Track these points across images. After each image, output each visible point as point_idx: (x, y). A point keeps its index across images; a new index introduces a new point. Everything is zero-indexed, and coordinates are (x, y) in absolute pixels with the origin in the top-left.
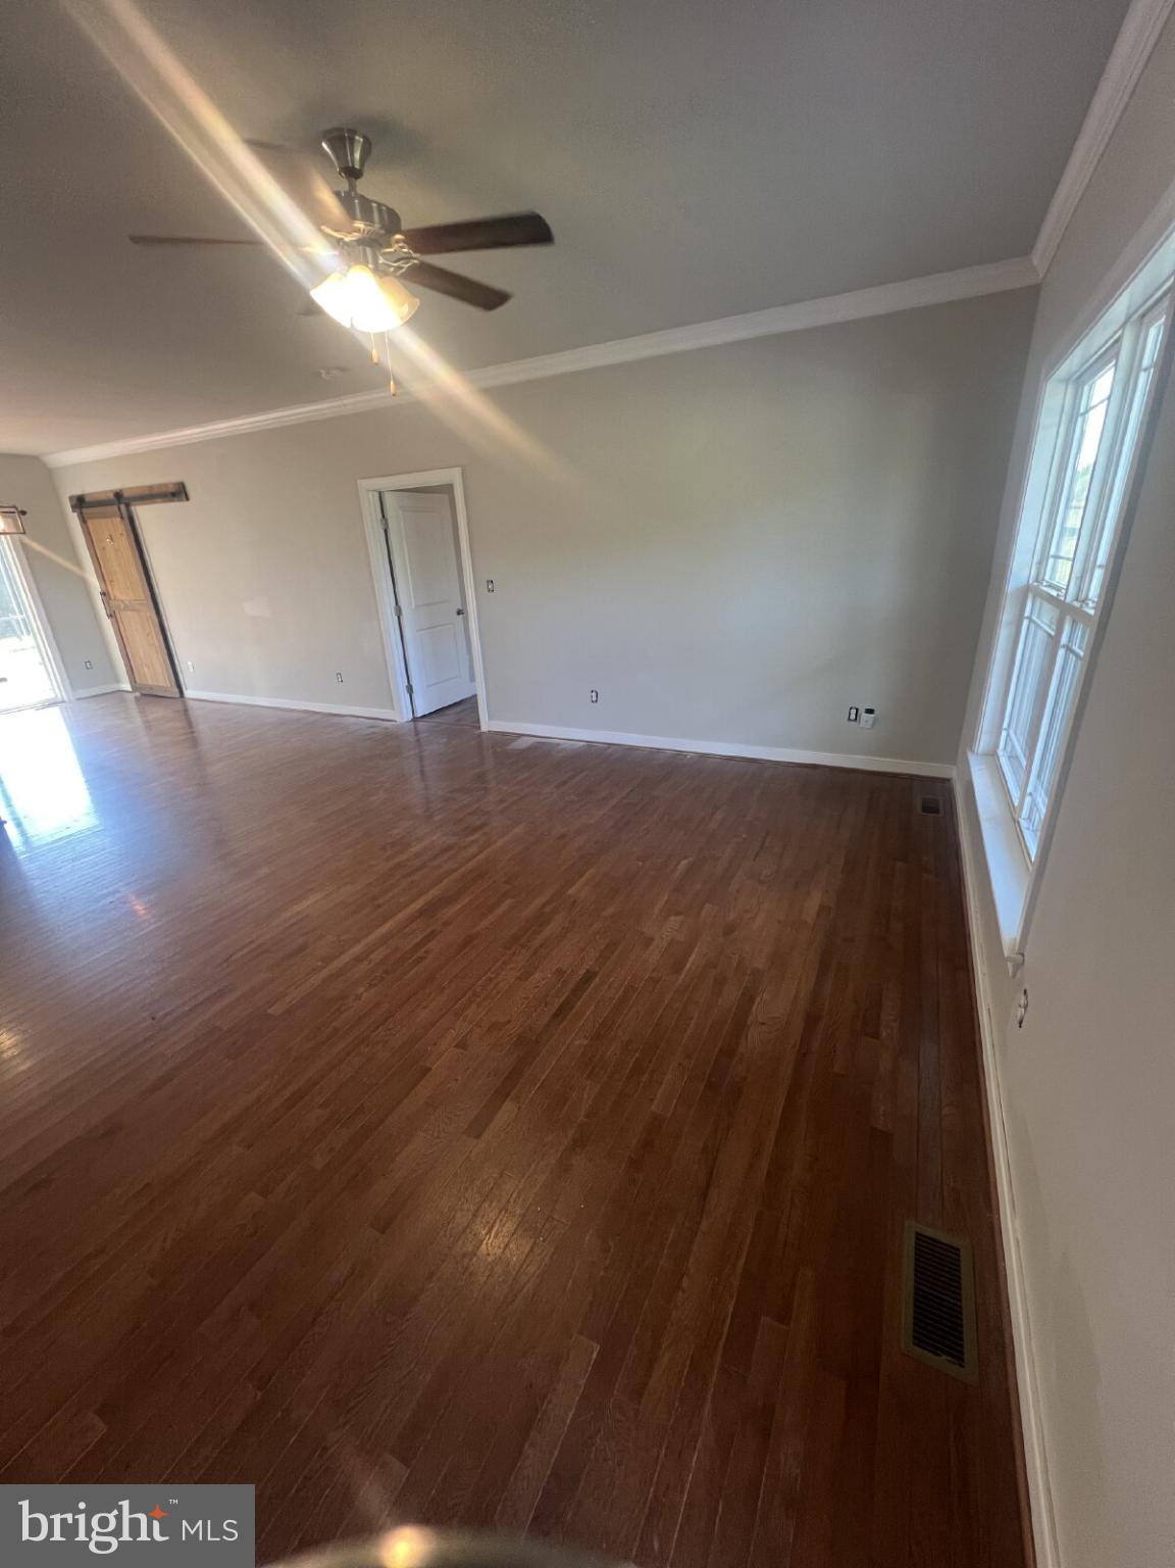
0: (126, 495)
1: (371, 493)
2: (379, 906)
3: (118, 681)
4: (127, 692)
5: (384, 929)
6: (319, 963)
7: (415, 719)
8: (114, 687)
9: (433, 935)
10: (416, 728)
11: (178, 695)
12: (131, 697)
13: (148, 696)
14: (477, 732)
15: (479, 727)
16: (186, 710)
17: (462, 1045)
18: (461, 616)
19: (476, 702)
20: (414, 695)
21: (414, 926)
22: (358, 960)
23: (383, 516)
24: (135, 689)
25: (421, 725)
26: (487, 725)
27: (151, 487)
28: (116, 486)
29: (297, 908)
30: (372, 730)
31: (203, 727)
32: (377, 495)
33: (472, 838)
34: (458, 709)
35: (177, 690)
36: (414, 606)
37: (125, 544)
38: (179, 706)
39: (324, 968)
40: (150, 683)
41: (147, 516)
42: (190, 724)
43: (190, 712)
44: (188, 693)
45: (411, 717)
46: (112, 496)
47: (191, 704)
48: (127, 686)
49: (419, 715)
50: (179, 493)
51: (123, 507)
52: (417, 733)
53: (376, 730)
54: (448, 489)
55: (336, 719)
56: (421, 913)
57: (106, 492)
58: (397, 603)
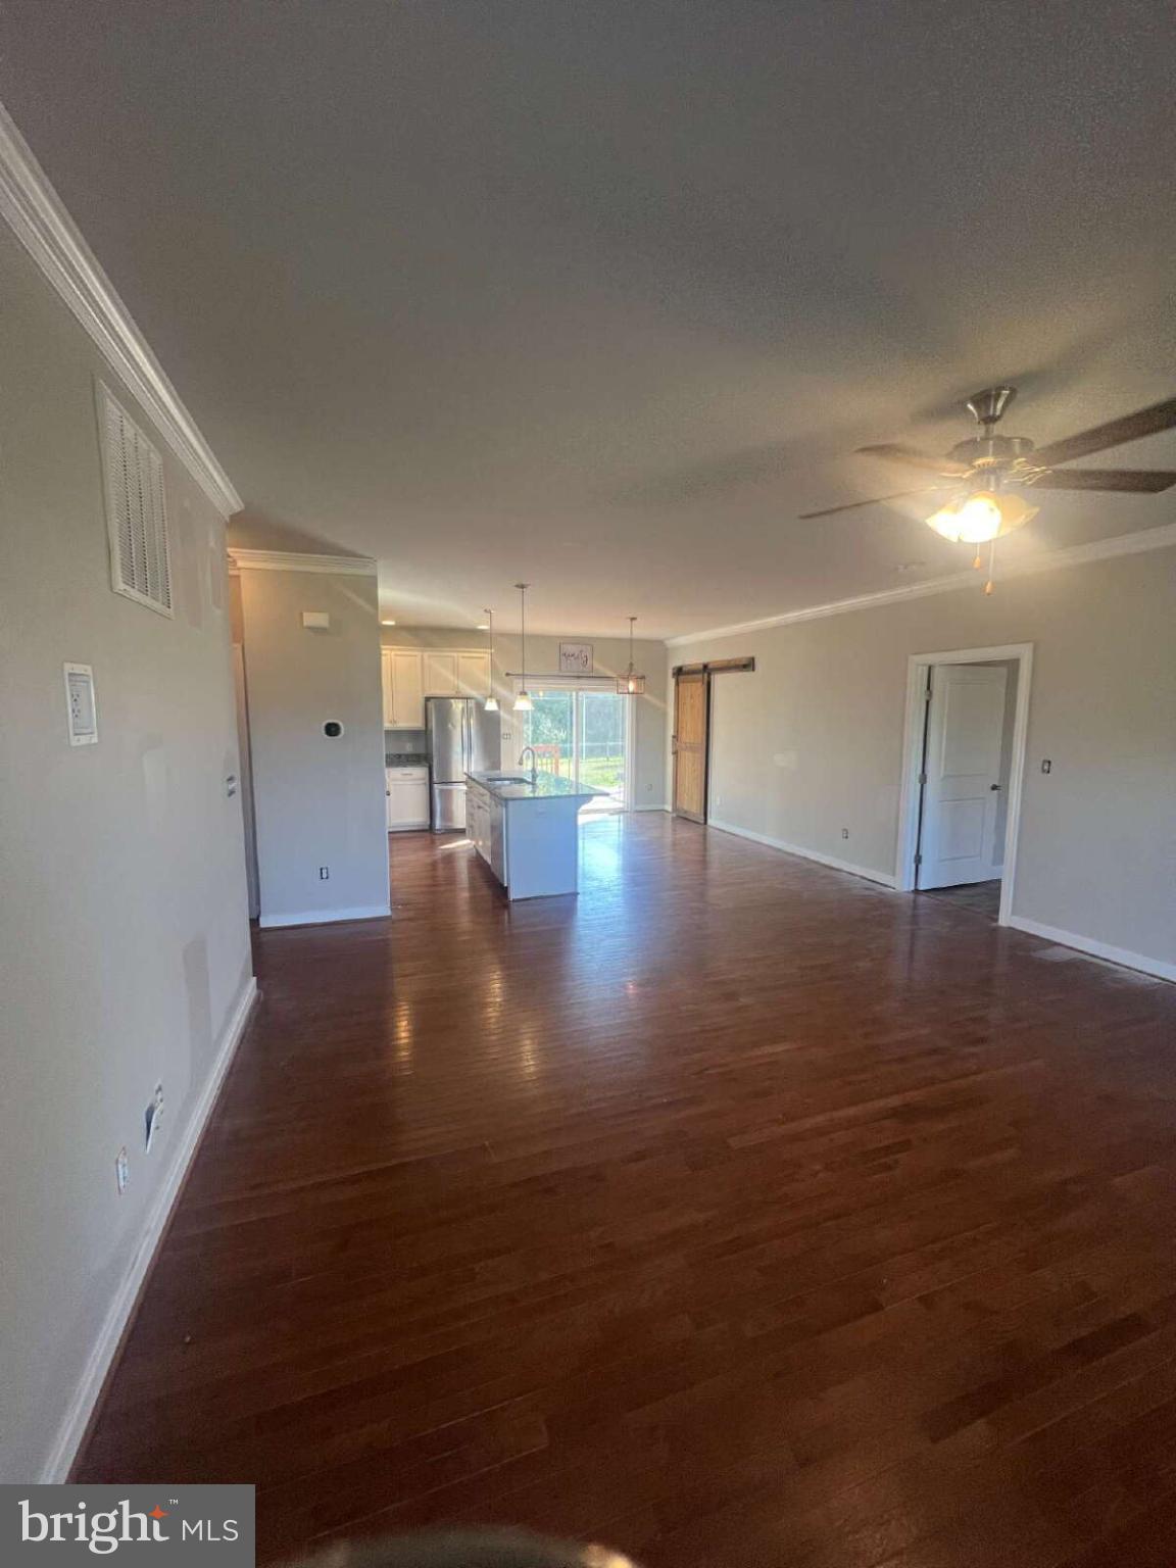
0: (710, 666)
1: (920, 668)
2: (850, 1083)
3: (664, 802)
4: (667, 812)
5: (852, 1111)
6: (780, 1116)
7: (916, 891)
8: (660, 807)
9: (905, 1145)
10: (915, 901)
11: (702, 822)
12: (670, 816)
13: (683, 818)
14: (994, 924)
15: (997, 920)
16: (705, 836)
17: (927, 1301)
18: (996, 792)
19: (999, 888)
20: (923, 866)
21: (887, 1123)
22: (820, 1132)
23: (928, 688)
24: (675, 809)
25: (922, 899)
26: (1006, 919)
27: (729, 661)
28: (705, 660)
29: (768, 1049)
30: (867, 893)
31: (714, 853)
32: (926, 669)
33: (973, 1050)
34: (971, 892)
35: (703, 817)
36: (942, 775)
37: (700, 702)
38: (700, 830)
39: (783, 1123)
40: (685, 808)
41: (719, 681)
42: (705, 849)
43: (708, 838)
44: (710, 822)
45: (912, 888)
46: (701, 667)
47: (710, 830)
48: (669, 808)
49: (921, 889)
50: (748, 665)
51: (706, 675)
52: (915, 906)
53: (872, 893)
54: (1013, 665)
55: (833, 873)
56: (894, 1113)
57: (697, 664)
58: (923, 771)
